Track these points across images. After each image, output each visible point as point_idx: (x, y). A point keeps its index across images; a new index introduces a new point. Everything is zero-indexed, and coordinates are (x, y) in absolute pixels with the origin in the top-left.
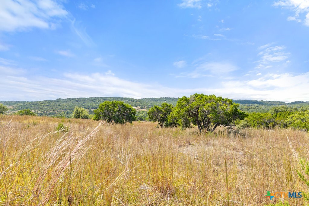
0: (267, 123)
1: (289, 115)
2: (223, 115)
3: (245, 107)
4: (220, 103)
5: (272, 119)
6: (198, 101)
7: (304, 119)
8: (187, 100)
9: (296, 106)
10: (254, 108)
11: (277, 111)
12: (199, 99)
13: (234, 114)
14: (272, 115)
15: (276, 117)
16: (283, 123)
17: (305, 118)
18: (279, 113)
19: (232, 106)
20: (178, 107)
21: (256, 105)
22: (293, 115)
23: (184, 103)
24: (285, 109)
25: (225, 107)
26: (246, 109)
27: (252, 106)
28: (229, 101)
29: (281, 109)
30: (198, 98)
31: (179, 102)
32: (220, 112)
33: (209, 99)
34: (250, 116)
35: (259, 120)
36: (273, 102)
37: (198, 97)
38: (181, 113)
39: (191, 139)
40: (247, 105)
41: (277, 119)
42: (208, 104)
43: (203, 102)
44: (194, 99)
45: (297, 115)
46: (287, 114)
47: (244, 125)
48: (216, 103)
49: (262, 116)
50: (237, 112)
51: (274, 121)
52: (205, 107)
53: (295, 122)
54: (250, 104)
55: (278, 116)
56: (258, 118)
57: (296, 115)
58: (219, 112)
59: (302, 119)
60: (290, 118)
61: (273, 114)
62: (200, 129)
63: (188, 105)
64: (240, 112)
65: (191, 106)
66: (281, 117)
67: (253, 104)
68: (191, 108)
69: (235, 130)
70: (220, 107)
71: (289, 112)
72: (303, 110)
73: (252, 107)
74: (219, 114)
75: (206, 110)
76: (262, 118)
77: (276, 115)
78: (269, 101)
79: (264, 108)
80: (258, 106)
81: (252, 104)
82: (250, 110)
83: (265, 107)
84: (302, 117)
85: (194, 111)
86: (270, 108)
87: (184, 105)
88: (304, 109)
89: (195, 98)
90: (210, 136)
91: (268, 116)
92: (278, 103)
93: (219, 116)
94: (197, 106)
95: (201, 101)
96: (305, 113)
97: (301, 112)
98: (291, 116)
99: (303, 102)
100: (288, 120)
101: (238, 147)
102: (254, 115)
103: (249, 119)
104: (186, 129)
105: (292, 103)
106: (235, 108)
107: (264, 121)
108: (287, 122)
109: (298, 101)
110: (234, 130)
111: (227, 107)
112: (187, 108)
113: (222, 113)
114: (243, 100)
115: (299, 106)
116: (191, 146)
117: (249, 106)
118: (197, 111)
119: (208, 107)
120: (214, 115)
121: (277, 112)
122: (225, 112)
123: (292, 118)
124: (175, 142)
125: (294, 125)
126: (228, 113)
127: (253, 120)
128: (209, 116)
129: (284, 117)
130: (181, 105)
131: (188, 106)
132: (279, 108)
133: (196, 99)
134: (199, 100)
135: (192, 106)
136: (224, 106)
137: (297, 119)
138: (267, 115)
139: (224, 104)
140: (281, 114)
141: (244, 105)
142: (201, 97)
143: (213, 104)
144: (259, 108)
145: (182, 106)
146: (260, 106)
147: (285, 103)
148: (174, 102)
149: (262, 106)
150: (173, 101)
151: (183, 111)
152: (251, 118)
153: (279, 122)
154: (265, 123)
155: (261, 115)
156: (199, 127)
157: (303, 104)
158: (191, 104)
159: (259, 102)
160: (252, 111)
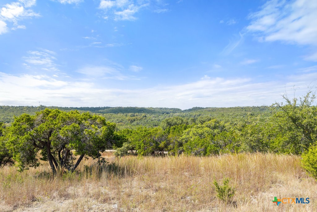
0: (156, 143)
1: (185, 129)
2: (91, 143)
3: (127, 118)
4: (86, 123)
5: (164, 136)
6: (49, 122)
7: (202, 134)
8: (31, 121)
9: (195, 114)
10: (140, 120)
11: (169, 124)
12: (51, 119)
13: (107, 140)
14: (163, 131)
15: (169, 132)
16: (177, 141)
17: (204, 132)
18: (173, 127)
19: (104, 128)
20: (13, 134)
21: (143, 114)
22: (190, 129)
23: (25, 126)
24: (180, 121)
25: (94, 131)
26: (129, 121)
27: (137, 115)
28: (100, 119)
29: (176, 121)
30: (51, 117)
31: (15, 125)
32: (86, 138)
33: (69, 118)
34: (134, 133)
35: (146, 138)
36: (165, 108)
37: (50, 115)
38: (20, 144)
39: (37, 190)
40: (130, 114)
41: (170, 136)
42: (66, 127)
43: (59, 123)
44: (43, 118)
45: (195, 129)
46: (183, 128)
47: (125, 148)
48: (79, 124)
49: (150, 133)
50: (112, 135)
51: (166, 139)
52: (61, 131)
53: (192, 139)
54: (135, 113)
55: (171, 131)
56: (145, 136)
57: (193, 129)
58: (84, 139)
59: (200, 135)
60: (186, 133)
61: (165, 129)
62: (54, 167)
63: (32, 128)
64: (117, 135)
65: (37, 131)
66: (175, 133)
67: (139, 112)
68: (37, 133)
69: (109, 164)
70: (86, 130)
71: (185, 125)
72: (201, 121)
73: (138, 117)
74: (84, 141)
75: (64, 136)
76: (151, 136)
77: (169, 130)
78: (161, 108)
79: (153, 119)
80: (146, 116)
81: (137, 114)
82: (135, 123)
83: (156, 117)
84: (200, 131)
85: (43, 138)
86: (161, 117)
87: (24, 129)
88: (202, 119)
89: (44, 116)
90: (70, 179)
91: (159, 132)
92: (172, 111)
93: (84, 146)
94: (49, 130)
95: (54, 123)
96: (204, 125)
97: (199, 125)
98: (187, 130)
99: (202, 108)
100: (184, 137)
101: (112, 194)
102: (139, 131)
103: (133, 137)
104: (28, 169)
105: (190, 110)
106: (110, 130)
107: (153, 139)
108: (182, 139)
109: (197, 107)
110: (107, 164)
111: (96, 129)
112: (30, 134)
113: (89, 140)
114: (124, 108)
115: (198, 113)
116: (35, 203)
117: (134, 116)
118: (49, 137)
119: (67, 132)
120: (76, 145)
121: (171, 125)
122: (93, 138)
123: (188, 134)
124: (6, 198)
125: (191, 143)
126: (99, 139)
127: (138, 138)
128: (68, 147)
129: (179, 132)
130: (19, 129)
131: (32, 131)
132: (173, 120)
133: (47, 118)
134: (52, 121)
135: (39, 130)
136: (93, 129)
137: (194, 134)
138: (157, 130)
139: (93, 126)
140: (175, 129)
141: (126, 116)
142: (55, 115)
143: (74, 127)
144: (148, 119)
145: (20, 132)
146: (148, 115)
147: (181, 110)
148: (8, 113)
149: (152, 116)
150: (6, 112)
151: (22, 140)
152: (136, 136)
153: (172, 141)
154: (154, 143)
155: (148, 132)
156: (51, 163)
157: (202, 111)
158: (38, 128)
159: (147, 110)
160: (138, 124)
